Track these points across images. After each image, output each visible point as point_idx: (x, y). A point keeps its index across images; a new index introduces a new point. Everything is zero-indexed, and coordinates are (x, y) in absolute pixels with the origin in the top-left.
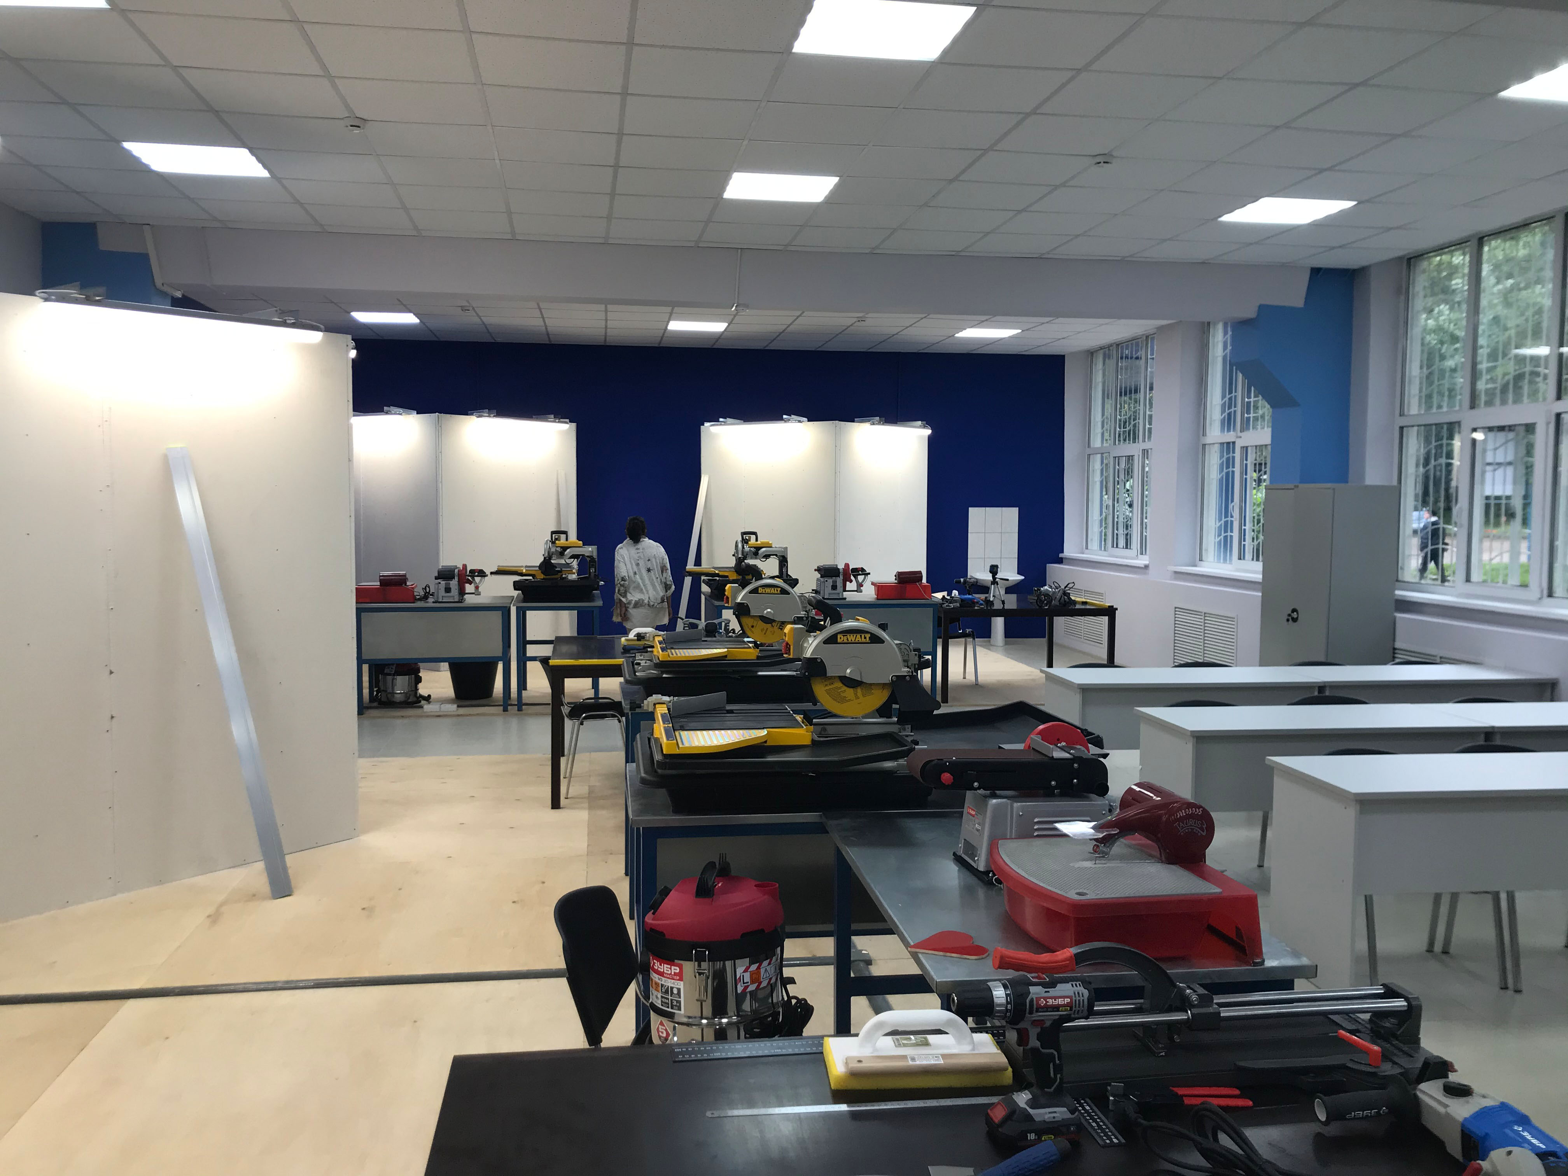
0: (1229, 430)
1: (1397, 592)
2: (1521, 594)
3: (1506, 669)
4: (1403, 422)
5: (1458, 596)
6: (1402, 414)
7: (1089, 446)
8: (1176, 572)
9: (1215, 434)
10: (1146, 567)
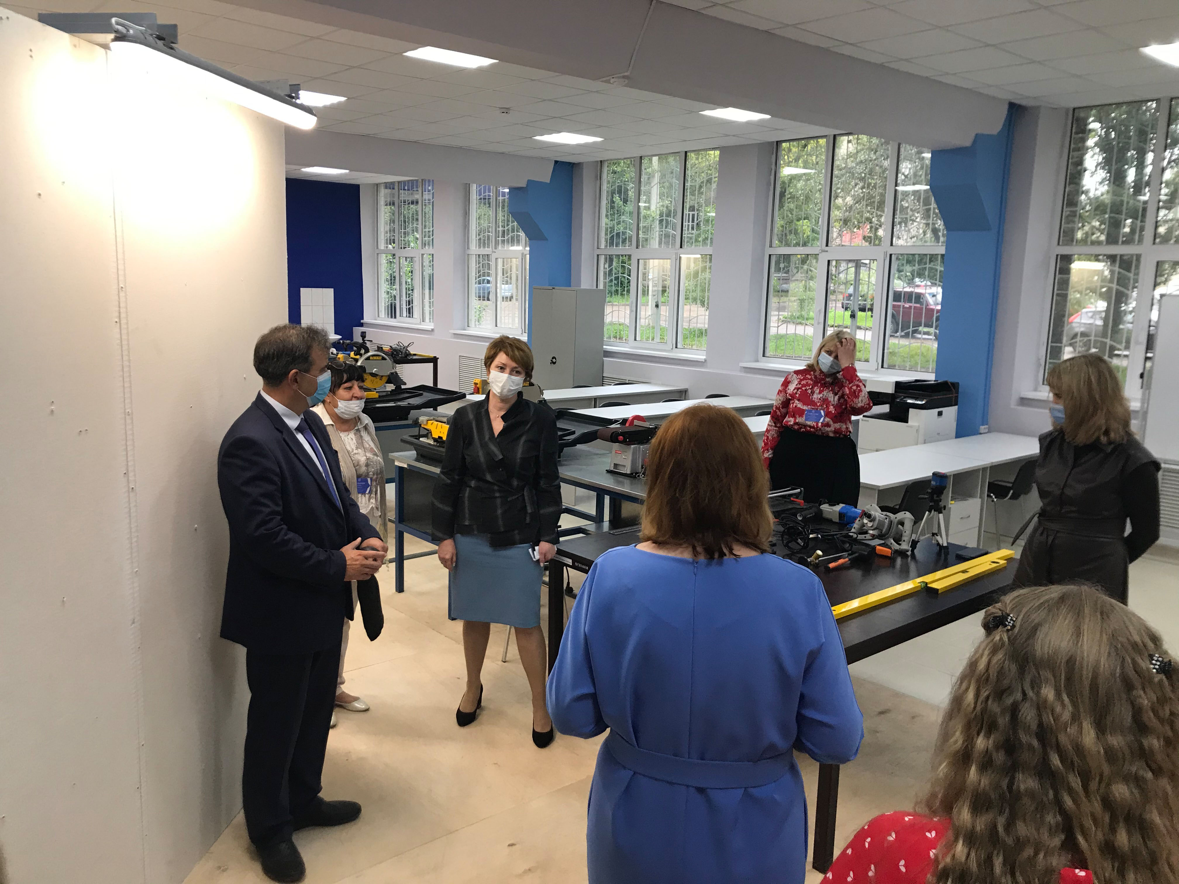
0: (484, 247)
1: (604, 347)
2: (661, 347)
3: (663, 385)
4: (598, 252)
5: (630, 348)
6: (598, 248)
7: (377, 248)
8: (455, 334)
9: (474, 249)
10: (433, 330)
